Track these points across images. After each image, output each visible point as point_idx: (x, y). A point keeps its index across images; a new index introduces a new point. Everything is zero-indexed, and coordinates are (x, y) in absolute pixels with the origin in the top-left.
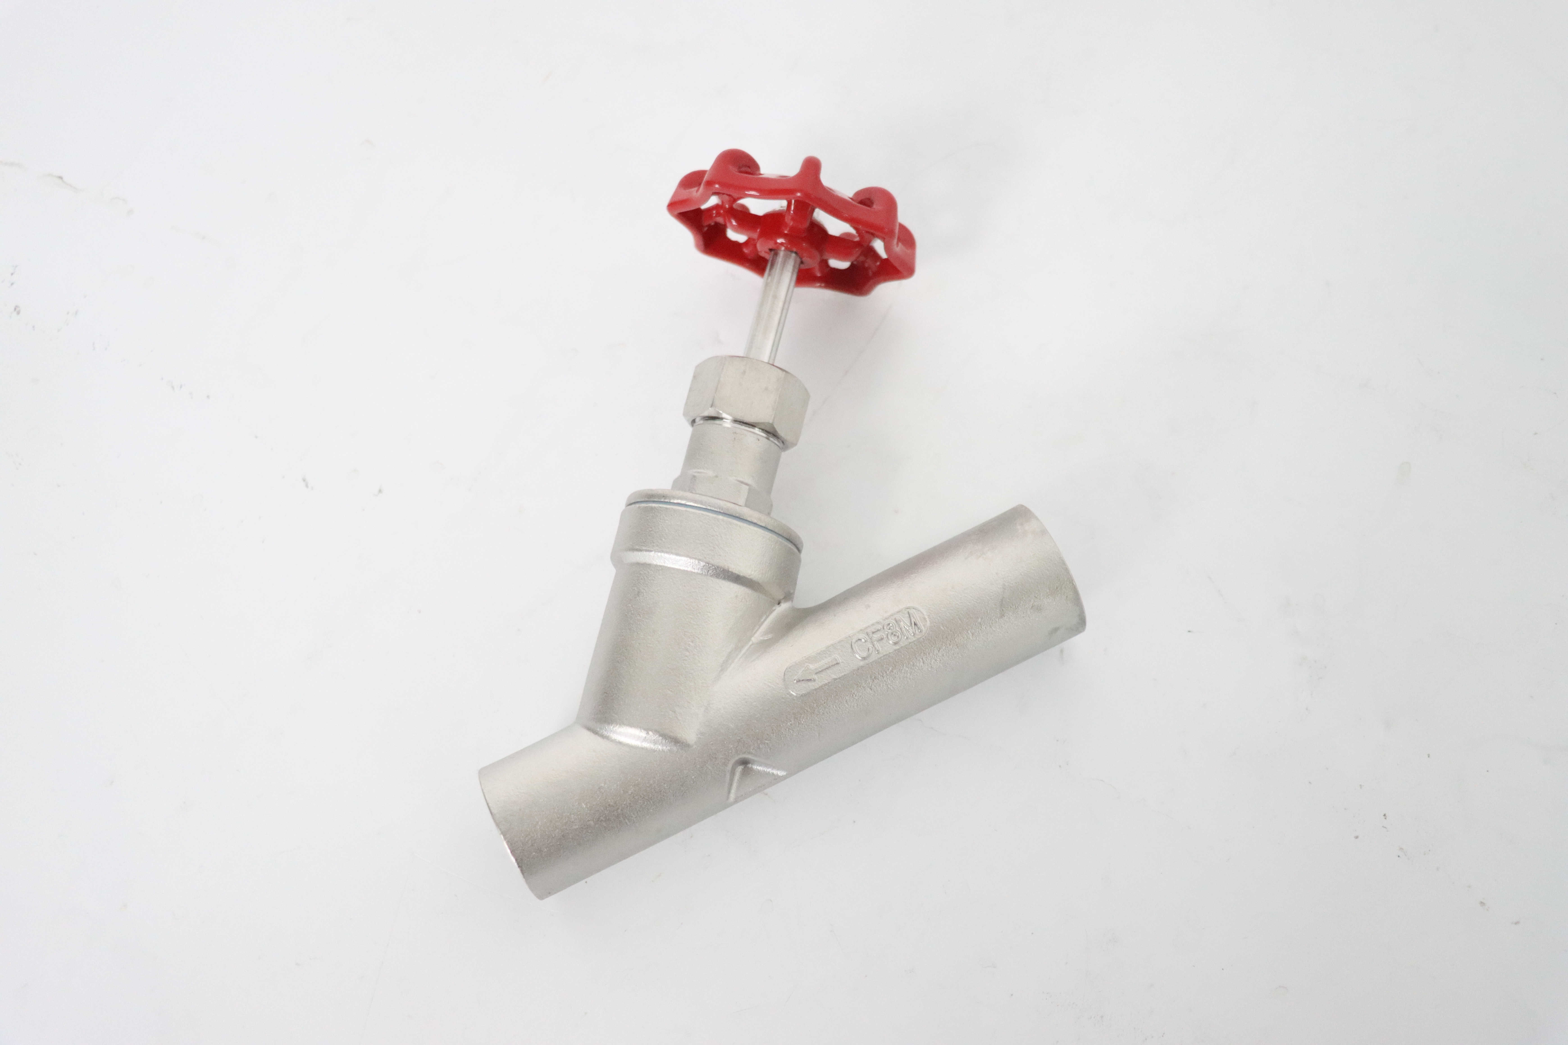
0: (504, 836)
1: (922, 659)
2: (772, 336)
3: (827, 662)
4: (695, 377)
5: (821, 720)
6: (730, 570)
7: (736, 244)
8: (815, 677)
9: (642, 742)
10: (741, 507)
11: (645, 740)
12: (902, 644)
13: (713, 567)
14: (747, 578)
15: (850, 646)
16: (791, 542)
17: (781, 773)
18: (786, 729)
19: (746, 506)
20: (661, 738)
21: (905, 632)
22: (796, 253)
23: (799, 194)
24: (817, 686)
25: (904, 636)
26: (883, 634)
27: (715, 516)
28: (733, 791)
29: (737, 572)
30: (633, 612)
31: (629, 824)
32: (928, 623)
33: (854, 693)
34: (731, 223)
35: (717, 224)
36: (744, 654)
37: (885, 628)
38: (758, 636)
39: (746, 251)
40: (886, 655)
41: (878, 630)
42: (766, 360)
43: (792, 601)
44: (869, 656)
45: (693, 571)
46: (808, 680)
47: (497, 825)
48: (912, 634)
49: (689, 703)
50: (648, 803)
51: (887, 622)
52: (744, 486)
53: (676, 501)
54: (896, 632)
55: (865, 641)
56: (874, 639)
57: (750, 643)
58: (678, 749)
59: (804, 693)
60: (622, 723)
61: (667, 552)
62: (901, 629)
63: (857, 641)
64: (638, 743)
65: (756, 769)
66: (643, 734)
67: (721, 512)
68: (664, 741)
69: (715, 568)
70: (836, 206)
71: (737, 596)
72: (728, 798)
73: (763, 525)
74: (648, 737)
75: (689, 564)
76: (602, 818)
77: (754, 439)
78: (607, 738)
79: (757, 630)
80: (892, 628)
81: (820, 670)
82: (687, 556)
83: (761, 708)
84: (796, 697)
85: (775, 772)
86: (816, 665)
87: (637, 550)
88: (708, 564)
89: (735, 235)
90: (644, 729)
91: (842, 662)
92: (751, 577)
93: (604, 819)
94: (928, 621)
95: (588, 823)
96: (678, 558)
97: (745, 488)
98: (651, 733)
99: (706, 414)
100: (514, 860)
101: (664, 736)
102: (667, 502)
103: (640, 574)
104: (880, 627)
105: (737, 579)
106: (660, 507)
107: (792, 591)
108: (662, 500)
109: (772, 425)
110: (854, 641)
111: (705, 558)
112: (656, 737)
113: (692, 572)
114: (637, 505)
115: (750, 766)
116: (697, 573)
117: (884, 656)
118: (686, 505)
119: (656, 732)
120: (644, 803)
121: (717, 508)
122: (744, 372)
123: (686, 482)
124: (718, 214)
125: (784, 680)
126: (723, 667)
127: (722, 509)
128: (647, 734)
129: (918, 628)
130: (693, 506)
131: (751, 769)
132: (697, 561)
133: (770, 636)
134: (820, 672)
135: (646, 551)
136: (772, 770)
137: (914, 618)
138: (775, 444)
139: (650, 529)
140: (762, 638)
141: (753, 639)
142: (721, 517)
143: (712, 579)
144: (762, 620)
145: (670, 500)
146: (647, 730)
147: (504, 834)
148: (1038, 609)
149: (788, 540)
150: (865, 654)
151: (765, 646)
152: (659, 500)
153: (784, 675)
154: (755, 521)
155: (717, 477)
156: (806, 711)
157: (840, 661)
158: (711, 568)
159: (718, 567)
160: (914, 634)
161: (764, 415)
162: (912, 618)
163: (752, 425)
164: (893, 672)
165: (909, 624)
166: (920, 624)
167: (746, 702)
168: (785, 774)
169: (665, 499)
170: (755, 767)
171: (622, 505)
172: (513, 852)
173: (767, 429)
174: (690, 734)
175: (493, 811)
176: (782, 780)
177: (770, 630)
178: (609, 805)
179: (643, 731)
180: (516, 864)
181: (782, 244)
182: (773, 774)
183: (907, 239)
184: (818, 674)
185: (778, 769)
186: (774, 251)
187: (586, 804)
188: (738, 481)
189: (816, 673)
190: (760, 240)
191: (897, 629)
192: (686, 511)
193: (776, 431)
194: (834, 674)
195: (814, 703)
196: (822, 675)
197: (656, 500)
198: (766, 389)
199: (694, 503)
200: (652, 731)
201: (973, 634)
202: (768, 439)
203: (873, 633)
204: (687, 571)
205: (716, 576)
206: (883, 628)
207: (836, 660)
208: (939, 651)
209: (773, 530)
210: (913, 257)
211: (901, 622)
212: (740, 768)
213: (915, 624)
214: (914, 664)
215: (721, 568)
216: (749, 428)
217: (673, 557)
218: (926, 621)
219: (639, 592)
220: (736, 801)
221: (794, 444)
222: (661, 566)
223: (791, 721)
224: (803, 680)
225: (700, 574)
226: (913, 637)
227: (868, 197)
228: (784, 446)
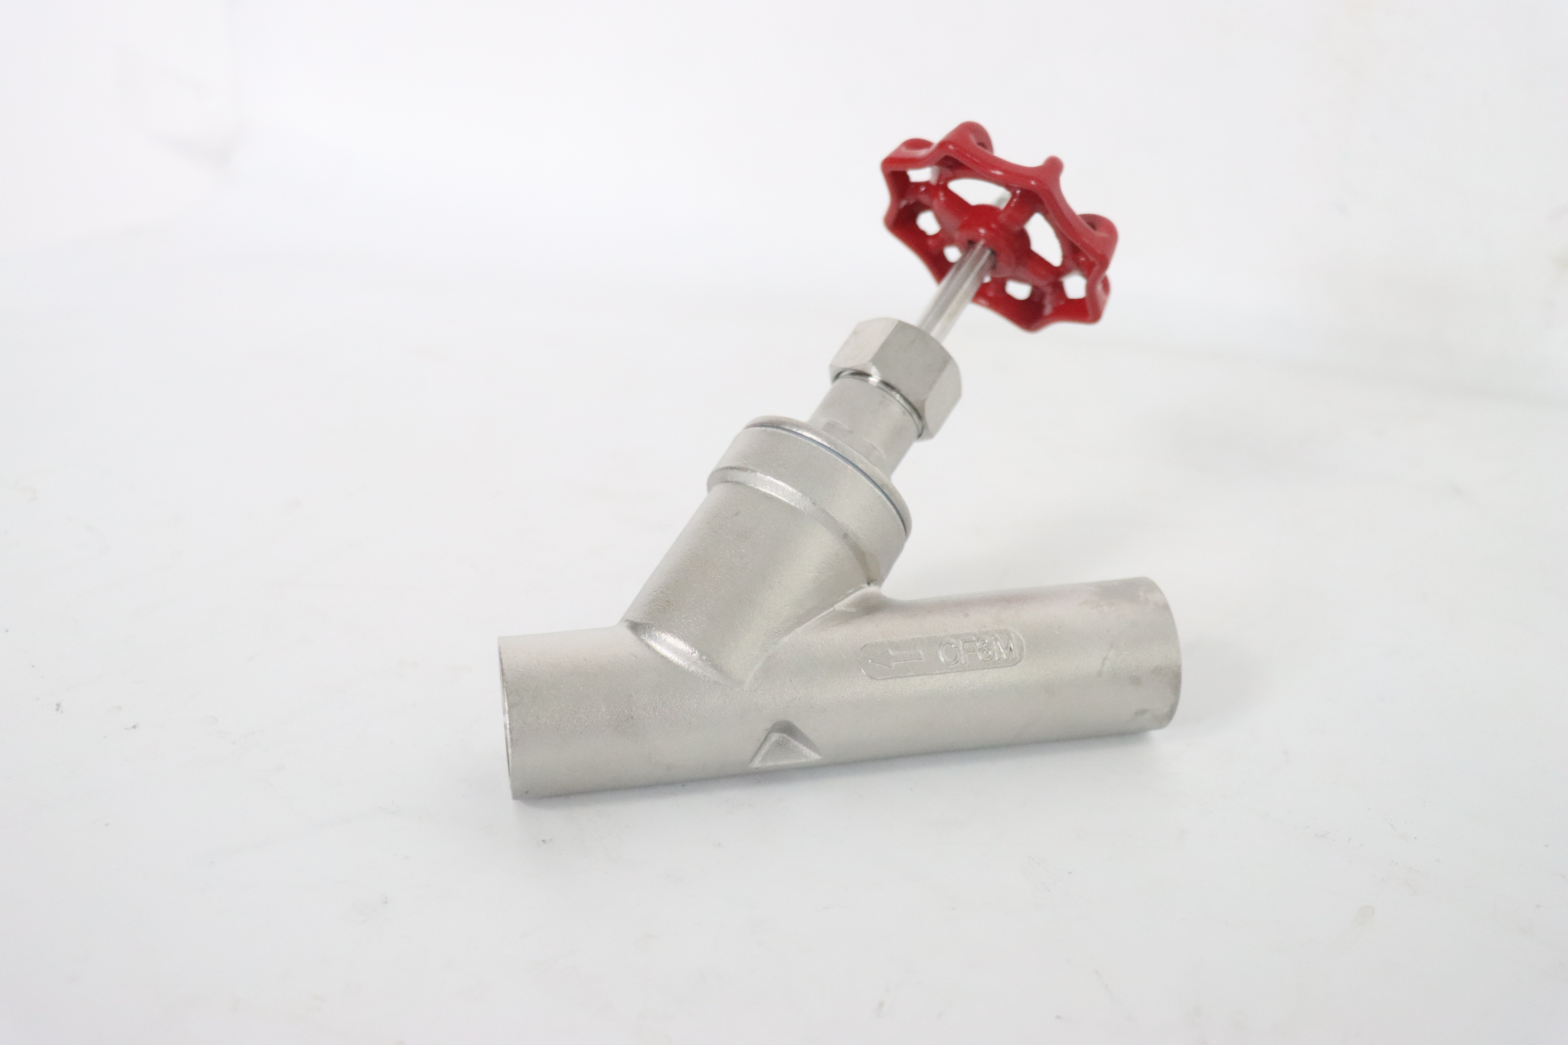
3: (909, 654)
4: (855, 333)
5: (881, 711)
6: (841, 524)
7: (922, 234)
8: (893, 664)
10: (872, 465)
12: (991, 664)
13: (825, 514)
14: (853, 540)
15: (936, 647)
17: (820, 760)
18: (843, 707)
21: (998, 653)
22: (993, 250)
23: (1029, 187)
25: (996, 657)
26: (975, 647)
27: (844, 463)
28: (758, 759)
29: (847, 530)
30: (724, 530)
32: (1024, 653)
35: (917, 204)
36: (824, 617)
37: (979, 641)
38: (842, 606)
39: (929, 243)
41: (972, 641)
43: (880, 587)
44: (954, 663)
46: (883, 664)
48: (1005, 658)
49: (754, 641)
51: (982, 637)
54: (989, 650)
55: (955, 647)
56: (965, 648)
57: (832, 609)
58: (726, 685)
60: (677, 637)
62: (997, 647)
63: (946, 644)
65: (793, 744)
66: (695, 656)
69: (827, 516)
70: (1060, 217)
71: (837, 554)
72: (751, 763)
73: (887, 493)
74: (691, 655)
75: (802, 501)
77: (899, 410)
78: (653, 648)
79: (842, 600)
80: (986, 644)
81: (900, 658)
84: (866, 677)
86: (896, 652)
87: (750, 472)
89: (928, 223)
90: (699, 651)
91: (925, 659)
92: (858, 540)
93: (620, 730)
94: (1025, 651)
95: (602, 728)
99: (856, 367)
104: (974, 639)
105: (844, 537)
106: (787, 434)
107: (883, 577)
108: (794, 430)
109: (922, 404)
110: (943, 643)
112: (707, 664)
114: (763, 428)
115: (787, 737)
116: (806, 514)
119: (709, 658)
122: (912, 342)
123: (820, 422)
124: (926, 192)
125: (858, 656)
126: (799, 621)
127: (854, 460)
129: (1013, 654)
130: (825, 446)
131: (787, 742)
132: (811, 502)
133: (853, 610)
134: (899, 660)
136: (810, 751)
137: (1011, 643)
140: (844, 609)
141: (836, 606)
142: (850, 467)
144: (849, 592)
146: (701, 653)
148: (1136, 681)
150: (951, 660)
151: (847, 617)
152: (791, 429)
153: (861, 651)
154: (882, 485)
155: (851, 432)
157: (923, 657)
160: (1007, 659)
162: (1010, 641)
163: (898, 392)
165: (1007, 645)
166: (1016, 651)
167: (812, 663)
168: (824, 761)
170: (792, 742)
177: (855, 604)
178: (632, 717)
179: (696, 652)
181: (984, 237)
182: (810, 756)
185: (817, 754)
186: (971, 243)
189: (895, 661)
190: (955, 231)
191: (992, 647)
192: (816, 448)
196: (899, 665)
200: (706, 655)
201: (1064, 681)
203: (965, 642)
206: (977, 641)
207: (919, 655)
209: (895, 502)
211: (997, 641)
213: (1010, 650)
216: (899, 397)
218: (1020, 651)
221: (931, 436)
224: (879, 662)
226: (1005, 662)
227: (1094, 221)
228: (922, 433)
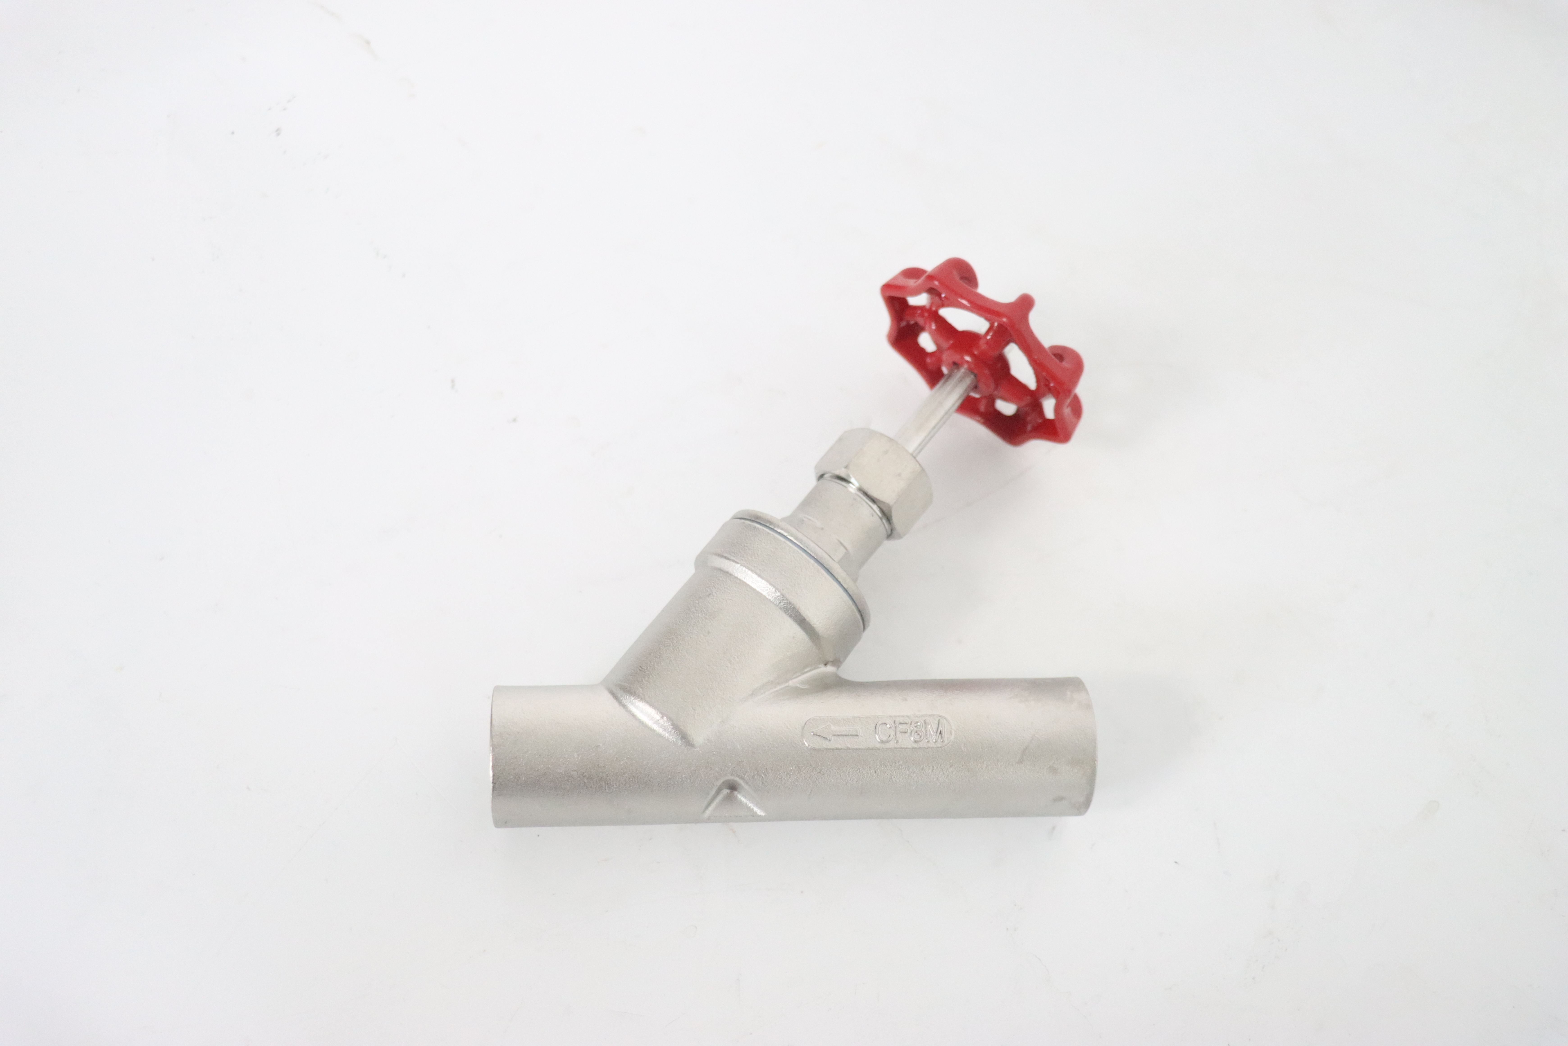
0: (493, 749)
1: (933, 767)
2: (922, 435)
3: (848, 730)
4: (840, 440)
5: (819, 778)
6: (799, 610)
7: (922, 351)
8: (832, 738)
9: (654, 723)
10: (834, 562)
11: (657, 722)
12: (921, 745)
13: (786, 601)
14: (810, 625)
15: (875, 726)
16: (862, 616)
17: (760, 812)
18: (784, 772)
19: (838, 563)
20: (672, 727)
21: (928, 736)
22: (976, 376)
23: (1005, 320)
24: (830, 747)
25: (927, 739)
26: (908, 729)
27: (808, 558)
28: (710, 809)
29: (804, 616)
30: (697, 608)
31: (607, 791)
32: (952, 738)
33: (859, 769)
34: (930, 325)
35: (916, 324)
36: (777, 691)
37: (913, 724)
38: (796, 682)
39: (928, 360)
40: (903, 748)
41: (906, 723)
42: (911, 450)
43: (838, 669)
44: (887, 742)
45: (767, 597)
46: (824, 737)
47: (492, 737)
48: (934, 741)
49: (711, 708)
50: (634, 780)
51: (916, 720)
52: (842, 548)
53: (779, 531)
54: (920, 732)
55: (890, 728)
56: (898, 729)
57: (787, 685)
58: (682, 744)
59: (816, 747)
60: (642, 699)
61: (752, 571)
62: (926, 731)
63: (882, 724)
64: (650, 723)
65: (740, 799)
66: (657, 717)
67: (814, 558)
68: (673, 731)
69: (788, 603)
70: (1030, 347)
71: (794, 637)
72: (704, 812)
73: (846, 587)
74: (661, 721)
75: (767, 589)
76: (586, 774)
77: (869, 514)
78: (624, 706)
79: (797, 677)
80: (918, 726)
81: (839, 734)
82: (767, 581)
83: (772, 743)
84: (807, 747)
85: (756, 809)
86: (837, 728)
87: (726, 558)
88: (783, 596)
89: (926, 341)
90: (661, 713)
91: (861, 736)
92: (815, 626)
93: (587, 776)
94: (953, 736)
95: (572, 773)
96: (759, 579)
97: (842, 551)
98: (665, 718)
99: (838, 472)
100: (491, 773)
101: (676, 727)
102: (771, 528)
103: (719, 579)
104: (908, 721)
105: (802, 622)
106: (763, 530)
107: (842, 660)
108: (768, 525)
109: (890, 508)
110: (880, 722)
111: (783, 590)
112: (667, 724)
113: (765, 597)
114: (743, 521)
115: (736, 793)
116: (770, 600)
117: (901, 748)
118: (787, 538)
119: (670, 719)
120: (630, 779)
121: (812, 552)
122: (886, 452)
123: (794, 520)
124: (922, 315)
125: (803, 728)
126: (754, 694)
127: (816, 556)
128: (661, 717)
129: (942, 737)
130: (793, 542)
131: (736, 798)
132: (774, 589)
133: (806, 687)
134: (838, 735)
135: (734, 561)
136: (754, 806)
137: (942, 727)
138: (885, 527)
139: (745, 545)
140: (798, 685)
141: (790, 682)
142: (812, 561)
143: (780, 611)
144: (806, 670)
145: (775, 527)
146: (663, 715)
147: (494, 747)
148: (1054, 771)
149: (859, 611)
150: (885, 738)
151: (798, 693)
152: (764, 524)
153: (805, 724)
154: (840, 580)
155: (822, 529)
156: (809, 764)
157: (860, 734)
158: (784, 601)
159: (790, 604)
160: (936, 742)
161: (887, 494)
162: (940, 726)
163: (874, 500)
164: (902, 766)
165: (935, 730)
166: (946, 735)
167: (761, 732)
168: (764, 815)
169: (770, 525)
170: (740, 797)
171: (727, 516)
172: (494, 767)
173: (884, 509)
174: (700, 736)
175: (494, 722)
176: (757, 821)
177: (809, 682)
178: (598, 765)
179: (659, 713)
180: (491, 779)
181: (967, 362)
182: (753, 810)
183: (1077, 409)
184: (835, 737)
185: (759, 808)
186: (956, 365)
187: (579, 755)
188: (839, 541)
189: (834, 735)
190: (949, 352)
191: (923, 730)
192: (785, 542)
193: (891, 516)
194: (849, 743)
195: (820, 761)
196: (838, 739)
197: (762, 522)
198: (900, 475)
199: (794, 538)
200: (667, 716)
201: (987, 766)
202: (881, 519)
203: (900, 723)
204: (762, 594)
205: (785, 611)
206: (911, 724)
207: (857, 732)
208: (951, 766)
209: (852, 596)
210: (1074, 426)
211: (929, 725)
212: (726, 791)
213: (940, 733)
214: (923, 768)
215: (793, 605)
216: (870, 501)
217: (755, 576)
218: (951, 735)
219: (710, 594)
220: (709, 820)
221: (900, 537)
222: (740, 580)
223: (793, 767)
224: (819, 736)
225: (771, 602)
226: (934, 744)
227: (1061, 354)
228: (891, 534)
